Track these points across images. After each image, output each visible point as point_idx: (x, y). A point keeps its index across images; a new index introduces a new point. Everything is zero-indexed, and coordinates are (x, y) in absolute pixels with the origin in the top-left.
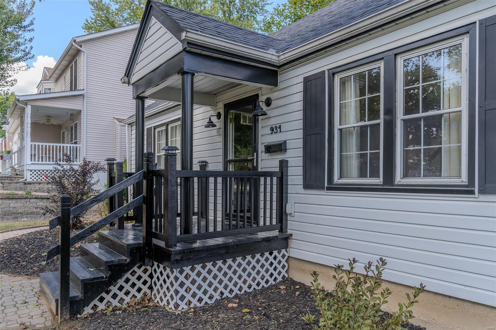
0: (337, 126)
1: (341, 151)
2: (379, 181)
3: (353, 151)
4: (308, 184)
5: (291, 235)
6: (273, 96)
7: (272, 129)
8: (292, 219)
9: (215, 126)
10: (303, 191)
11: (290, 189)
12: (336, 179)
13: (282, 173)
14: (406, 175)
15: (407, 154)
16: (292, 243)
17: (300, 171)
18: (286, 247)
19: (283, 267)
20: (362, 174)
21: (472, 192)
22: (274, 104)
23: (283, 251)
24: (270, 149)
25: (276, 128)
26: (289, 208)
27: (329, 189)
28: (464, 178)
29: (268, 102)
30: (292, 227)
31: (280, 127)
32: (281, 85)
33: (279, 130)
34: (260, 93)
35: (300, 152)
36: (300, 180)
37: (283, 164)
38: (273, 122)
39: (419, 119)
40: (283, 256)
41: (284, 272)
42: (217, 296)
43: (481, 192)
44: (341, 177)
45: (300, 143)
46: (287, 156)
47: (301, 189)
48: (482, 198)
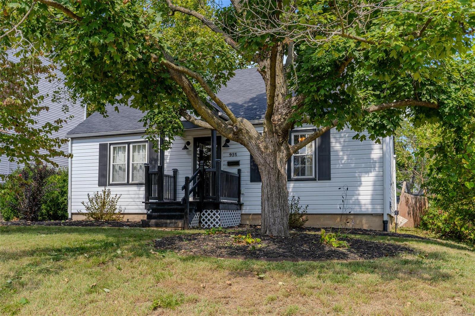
4: (252, 180)
5: (243, 203)
7: (231, 154)
8: (244, 196)
9: (187, 149)
10: (250, 183)
11: (243, 183)
13: (240, 175)
14: (295, 175)
15: (295, 168)
16: (244, 208)
17: (249, 174)
18: (241, 209)
19: (240, 219)
21: (316, 180)
23: (240, 211)
24: (231, 164)
25: (233, 154)
26: (243, 191)
28: (314, 176)
29: (228, 141)
30: (243, 199)
31: (236, 154)
33: (235, 155)
34: (222, 136)
35: (249, 166)
36: (249, 178)
37: (239, 171)
38: (231, 151)
39: (299, 156)
40: (240, 213)
41: (240, 221)
43: (319, 180)
46: (240, 167)
47: (249, 182)
48: (319, 182)
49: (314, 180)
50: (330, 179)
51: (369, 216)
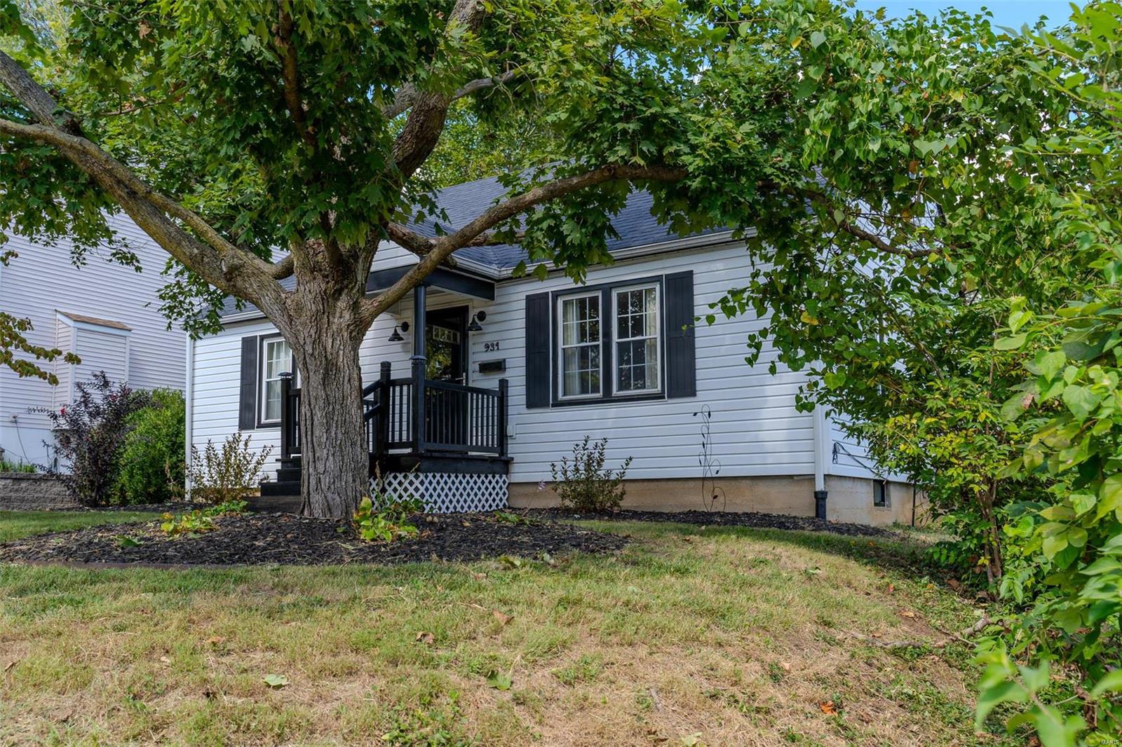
0: (561, 346)
1: (564, 369)
2: (600, 395)
3: (575, 370)
4: (531, 404)
5: (513, 459)
6: (487, 310)
7: (487, 346)
8: (514, 441)
9: (401, 339)
10: (526, 411)
11: (511, 410)
12: (560, 397)
13: (502, 393)
14: (620, 389)
15: (620, 371)
16: (514, 468)
17: (523, 390)
18: (507, 473)
19: (504, 494)
20: (584, 390)
21: (665, 398)
22: (488, 318)
23: (504, 476)
24: (486, 368)
25: (493, 345)
26: (511, 429)
27: (554, 405)
28: (658, 387)
29: (482, 316)
30: (512, 449)
31: (497, 345)
32: (497, 300)
33: (496, 347)
34: (470, 305)
35: (523, 371)
36: (523, 400)
37: (504, 384)
38: (489, 338)
39: (629, 342)
40: (504, 482)
41: (504, 501)
42: (451, 509)
43: (670, 396)
44: (565, 394)
45: (523, 362)
46: (507, 375)
47: (523, 409)
48: (670, 401)
49: (659, 397)
50: (693, 394)
51: (784, 482)
